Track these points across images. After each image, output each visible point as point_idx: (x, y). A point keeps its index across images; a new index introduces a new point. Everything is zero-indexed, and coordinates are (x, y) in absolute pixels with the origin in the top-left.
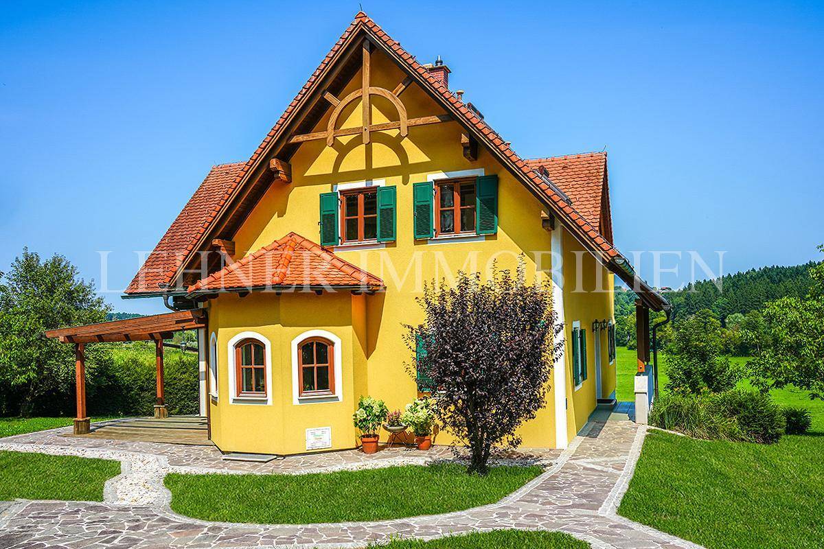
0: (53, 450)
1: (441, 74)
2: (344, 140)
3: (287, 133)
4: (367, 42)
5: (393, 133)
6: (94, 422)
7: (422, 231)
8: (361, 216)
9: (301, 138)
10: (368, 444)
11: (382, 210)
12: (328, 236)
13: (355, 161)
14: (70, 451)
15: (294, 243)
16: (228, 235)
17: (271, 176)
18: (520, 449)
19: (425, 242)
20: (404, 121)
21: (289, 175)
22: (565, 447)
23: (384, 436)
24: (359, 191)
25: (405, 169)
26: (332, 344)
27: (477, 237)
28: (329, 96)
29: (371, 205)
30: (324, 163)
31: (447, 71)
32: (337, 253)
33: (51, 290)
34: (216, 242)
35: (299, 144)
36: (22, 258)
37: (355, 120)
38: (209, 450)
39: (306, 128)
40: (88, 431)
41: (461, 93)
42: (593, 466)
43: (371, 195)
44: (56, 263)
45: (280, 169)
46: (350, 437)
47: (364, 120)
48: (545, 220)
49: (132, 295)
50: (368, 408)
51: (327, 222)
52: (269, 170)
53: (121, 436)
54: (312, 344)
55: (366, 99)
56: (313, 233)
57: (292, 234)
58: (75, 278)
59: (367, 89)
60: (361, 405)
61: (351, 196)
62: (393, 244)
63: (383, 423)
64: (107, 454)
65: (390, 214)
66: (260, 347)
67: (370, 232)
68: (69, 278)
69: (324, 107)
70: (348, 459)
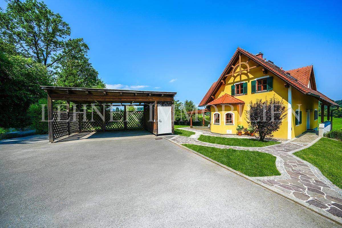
0: (187, 130)
1: (261, 55)
2: (235, 75)
3: (224, 75)
4: (240, 53)
5: (246, 72)
6: (193, 127)
7: (253, 91)
8: (240, 89)
9: (227, 75)
10: (239, 134)
11: (244, 88)
12: (233, 93)
13: (238, 79)
14: (189, 130)
15: (226, 95)
16: (214, 95)
17: (221, 84)
18: (273, 138)
19: (254, 93)
20: (249, 68)
21: (225, 83)
22: (290, 139)
23: (243, 133)
24: (239, 84)
25: (249, 79)
26: (233, 114)
27: (267, 91)
28: (232, 66)
29: (242, 87)
30: (231, 80)
31: (262, 54)
32: (235, 97)
33: (190, 106)
34: (212, 96)
35: (227, 77)
36: (186, 101)
37: (238, 70)
38: (210, 132)
39: (228, 73)
40: (192, 128)
41: (265, 59)
42: (296, 144)
43: (242, 85)
44: (190, 102)
45: (223, 82)
46: (236, 132)
47: (240, 70)
48: (285, 86)
49: (199, 106)
50: (239, 127)
51: (233, 91)
52: (221, 82)
53: (197, 129)
54: (229, 114)
55: (240, 65)
56: (230, 93)
57: (226, 94)
58: (193, 104)
59: (240, 63)
60: (238, 126)
61: (237, 85)
62: (247, 94)
63: (243, 130)
64: (194, 131)
65: (246, 88)
66: (219, 115)
67: (242, 92)
68: (192, 104)
69: (232, 68)
70: (235, 136)
